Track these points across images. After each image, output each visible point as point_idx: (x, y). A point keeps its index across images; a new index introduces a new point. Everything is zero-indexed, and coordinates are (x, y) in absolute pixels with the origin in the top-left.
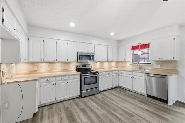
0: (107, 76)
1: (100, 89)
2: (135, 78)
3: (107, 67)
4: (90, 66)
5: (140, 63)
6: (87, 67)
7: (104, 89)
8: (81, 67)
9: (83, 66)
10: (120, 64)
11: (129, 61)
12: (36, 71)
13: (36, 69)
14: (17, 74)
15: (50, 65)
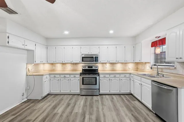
0: (111, 79)
1: (102, 92)
2: (143, 85)
3: (121, 69)
4: (97, 67)
5: (159, 65)
6: (94, 68)
7: (107, 92)
8: (87, 68)
9: (89, 67)
10: (140, 66)
11: (149, 63)
12: (54, 69)
13: (54, 68)
14: (44, 71)
15: (63, 65)
